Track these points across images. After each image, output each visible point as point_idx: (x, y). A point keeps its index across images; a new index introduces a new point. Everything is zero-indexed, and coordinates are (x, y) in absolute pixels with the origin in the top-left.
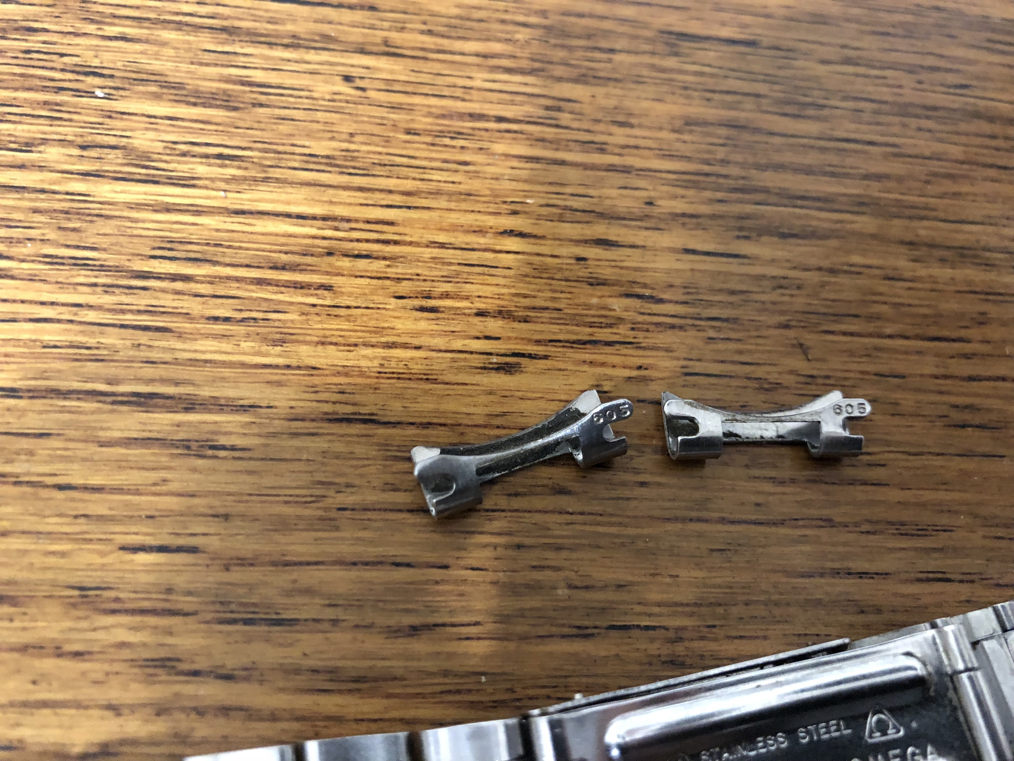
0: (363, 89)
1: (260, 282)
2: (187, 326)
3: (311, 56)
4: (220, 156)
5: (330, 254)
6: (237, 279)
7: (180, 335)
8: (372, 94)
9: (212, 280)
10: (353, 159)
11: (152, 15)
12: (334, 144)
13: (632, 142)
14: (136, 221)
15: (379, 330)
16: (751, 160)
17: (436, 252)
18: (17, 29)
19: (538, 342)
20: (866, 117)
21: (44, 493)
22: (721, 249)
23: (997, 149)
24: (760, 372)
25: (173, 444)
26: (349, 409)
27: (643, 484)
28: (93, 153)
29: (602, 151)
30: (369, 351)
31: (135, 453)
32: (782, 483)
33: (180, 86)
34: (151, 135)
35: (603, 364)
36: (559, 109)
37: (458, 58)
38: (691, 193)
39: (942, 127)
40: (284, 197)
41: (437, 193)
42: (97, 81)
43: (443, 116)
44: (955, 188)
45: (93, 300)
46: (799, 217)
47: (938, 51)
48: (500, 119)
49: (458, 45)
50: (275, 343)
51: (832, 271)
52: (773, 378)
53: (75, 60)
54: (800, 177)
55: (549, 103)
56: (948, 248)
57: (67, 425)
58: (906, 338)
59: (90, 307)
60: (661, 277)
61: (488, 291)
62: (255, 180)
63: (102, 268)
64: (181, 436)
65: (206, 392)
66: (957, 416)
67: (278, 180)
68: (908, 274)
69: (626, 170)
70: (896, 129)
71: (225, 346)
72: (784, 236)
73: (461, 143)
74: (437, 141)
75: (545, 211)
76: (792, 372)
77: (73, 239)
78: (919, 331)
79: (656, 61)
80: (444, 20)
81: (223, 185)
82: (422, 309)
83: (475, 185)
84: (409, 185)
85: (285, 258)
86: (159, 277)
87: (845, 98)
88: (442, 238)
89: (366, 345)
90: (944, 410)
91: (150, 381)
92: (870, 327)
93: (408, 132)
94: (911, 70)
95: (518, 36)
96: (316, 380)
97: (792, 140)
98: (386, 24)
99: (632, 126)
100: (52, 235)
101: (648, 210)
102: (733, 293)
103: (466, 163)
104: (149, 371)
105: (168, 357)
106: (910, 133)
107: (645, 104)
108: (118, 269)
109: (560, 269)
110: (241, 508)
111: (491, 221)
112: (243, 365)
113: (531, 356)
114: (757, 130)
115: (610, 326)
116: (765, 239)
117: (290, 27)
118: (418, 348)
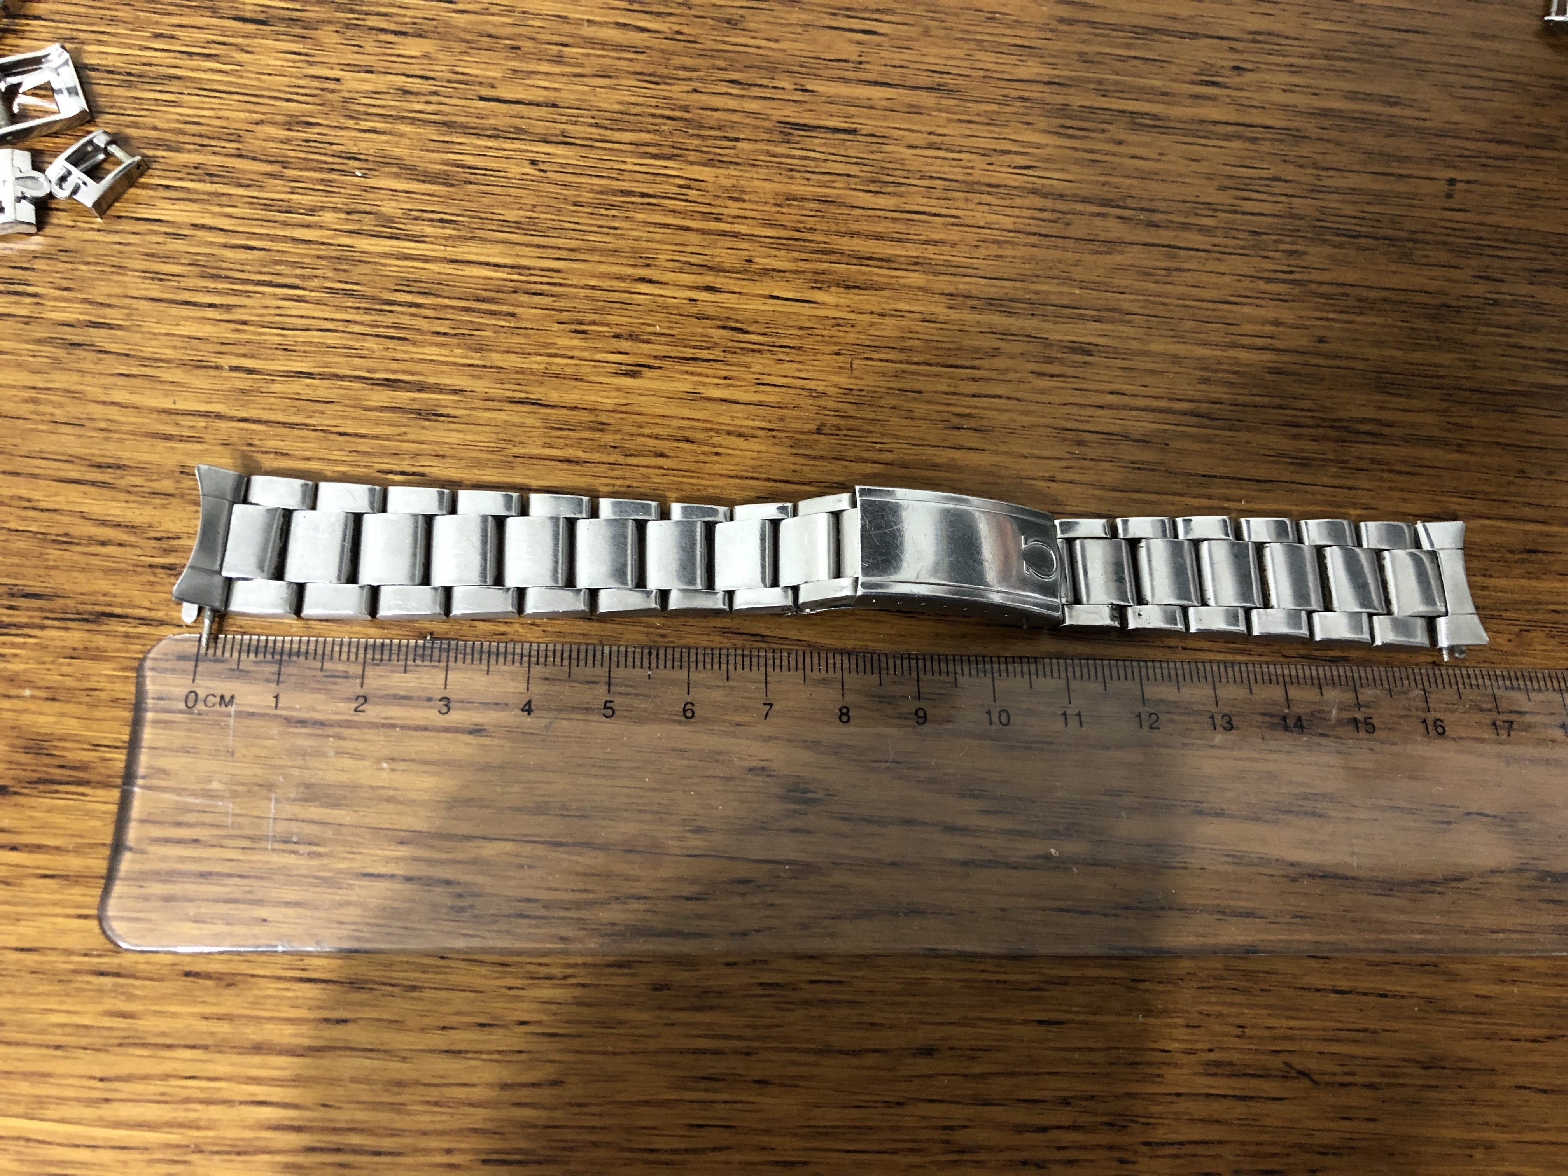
0: (544, 171)
1: (467, 310)
2: (420, 337)
3: (507, 145)
4: (441, 220)
5: (515, 292)
6: (452, 307)
7: (414, 343)
8: (550, 174)
9: (435, 307)
10: (535, 224)
11: (393, 113)
12: (521, 213)
13: (742, 213)
14: (384, 265)
15: (546, 345)
16: (834, 227)
17: (589, 292)
18: (298, 123)
19: (655, 357)
20: (937, 193)
21: (332, 437)
22: (798, 296)
23: (1044, 220)
24: (811, 385)
25: (411, 411)
26: (523, 395)
27: (717, 454)
28: (355, 217)
29: (718, 220)
30: (539, 358)
31: (386, 415)
32: (815, 458)
33: (413, 168)
34: (394, 204)
35: (700, 375)
36: (689, 187)
37: (616, 146)
38: (782, 253)
39: (1001, 202)
40: (485, 251)
41: (592, 250)
42: (357, 164)
43: (601, 192)
44: (1000, 252)
45: (357, 318)
46: (864, 274)
47: (1013, 137)
48: (643, 195)
49: (618, 136)
50: (477, 350)
51: (882, 315)
52: (820, 389)
53: (341, 148)
54: (870, 242)
55: (682, 182)
56: (979, 299)
57: (344, 397)
58: (930, 365)
59: (356, 322)
60: (748, 315)
61: (623, 320)
62: (466, 238)
63: (363, 297)
64: (416, 407)
65: (431, 380)
66: (956, 421)
67: (481, 239)
68: (941, 318)
69: (736, 235)
70: (959, 204)
71: (443, 351)
72: (847, 287)
73: (614, 213)
74: (596, 211)
75: (669, 265)
76: (835, 386)
77: (344, 276)
78: (940, 360)
79: (771, 148)
80: (608, 115)
81: (443, 241)
82: (576, 331)
83: (621, 243)
84: (572, 244)
85: (485, 294)
86: (400, 304)
87: (922, 178)
88: (593, 282)
89: (536, 354)
90: (946, 416)
91: (395, 372)
92: (902, 356)
93: (575, 204)
94: (984, 153)
95: (664, 128)
96: (502, 376)
97: (870, 212)
98: (564, 119)
99: (744, 201)
100: (330, 274)
101: (747, 265)
102: (801, 328)
103: (615, 228)
104: (395, 365)
105: (406, 357)
106: (971, 206)
107: (757, 183)
108: (373, 298)
109: (677, 308)
110: (452, 452)
111: (630, 271)
112: (455, 364)
113: (649, 367)
114: (844, 204)
115: (708, 348)
116: (833, 289)
117: (493, 121)
118: (572, 358)
